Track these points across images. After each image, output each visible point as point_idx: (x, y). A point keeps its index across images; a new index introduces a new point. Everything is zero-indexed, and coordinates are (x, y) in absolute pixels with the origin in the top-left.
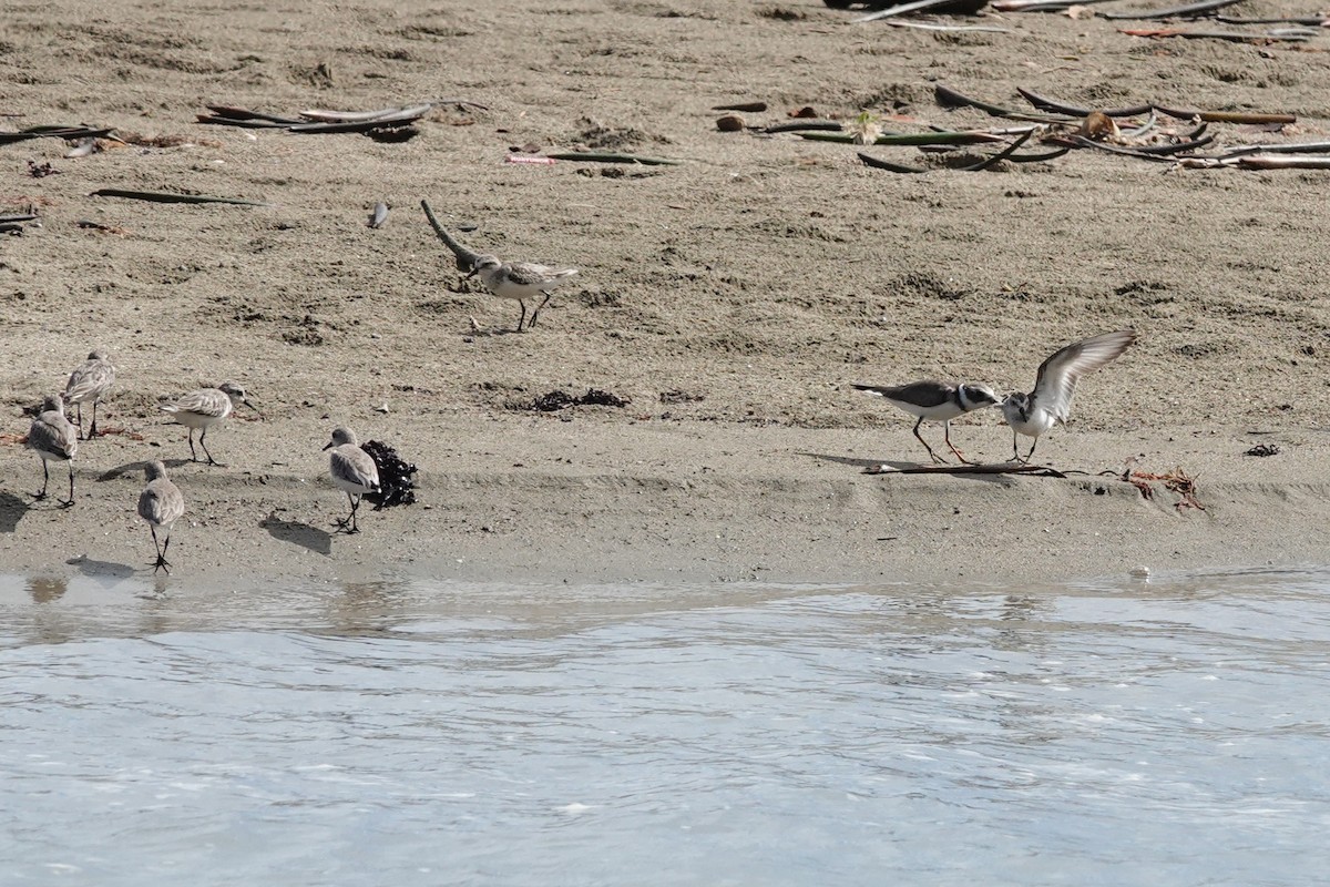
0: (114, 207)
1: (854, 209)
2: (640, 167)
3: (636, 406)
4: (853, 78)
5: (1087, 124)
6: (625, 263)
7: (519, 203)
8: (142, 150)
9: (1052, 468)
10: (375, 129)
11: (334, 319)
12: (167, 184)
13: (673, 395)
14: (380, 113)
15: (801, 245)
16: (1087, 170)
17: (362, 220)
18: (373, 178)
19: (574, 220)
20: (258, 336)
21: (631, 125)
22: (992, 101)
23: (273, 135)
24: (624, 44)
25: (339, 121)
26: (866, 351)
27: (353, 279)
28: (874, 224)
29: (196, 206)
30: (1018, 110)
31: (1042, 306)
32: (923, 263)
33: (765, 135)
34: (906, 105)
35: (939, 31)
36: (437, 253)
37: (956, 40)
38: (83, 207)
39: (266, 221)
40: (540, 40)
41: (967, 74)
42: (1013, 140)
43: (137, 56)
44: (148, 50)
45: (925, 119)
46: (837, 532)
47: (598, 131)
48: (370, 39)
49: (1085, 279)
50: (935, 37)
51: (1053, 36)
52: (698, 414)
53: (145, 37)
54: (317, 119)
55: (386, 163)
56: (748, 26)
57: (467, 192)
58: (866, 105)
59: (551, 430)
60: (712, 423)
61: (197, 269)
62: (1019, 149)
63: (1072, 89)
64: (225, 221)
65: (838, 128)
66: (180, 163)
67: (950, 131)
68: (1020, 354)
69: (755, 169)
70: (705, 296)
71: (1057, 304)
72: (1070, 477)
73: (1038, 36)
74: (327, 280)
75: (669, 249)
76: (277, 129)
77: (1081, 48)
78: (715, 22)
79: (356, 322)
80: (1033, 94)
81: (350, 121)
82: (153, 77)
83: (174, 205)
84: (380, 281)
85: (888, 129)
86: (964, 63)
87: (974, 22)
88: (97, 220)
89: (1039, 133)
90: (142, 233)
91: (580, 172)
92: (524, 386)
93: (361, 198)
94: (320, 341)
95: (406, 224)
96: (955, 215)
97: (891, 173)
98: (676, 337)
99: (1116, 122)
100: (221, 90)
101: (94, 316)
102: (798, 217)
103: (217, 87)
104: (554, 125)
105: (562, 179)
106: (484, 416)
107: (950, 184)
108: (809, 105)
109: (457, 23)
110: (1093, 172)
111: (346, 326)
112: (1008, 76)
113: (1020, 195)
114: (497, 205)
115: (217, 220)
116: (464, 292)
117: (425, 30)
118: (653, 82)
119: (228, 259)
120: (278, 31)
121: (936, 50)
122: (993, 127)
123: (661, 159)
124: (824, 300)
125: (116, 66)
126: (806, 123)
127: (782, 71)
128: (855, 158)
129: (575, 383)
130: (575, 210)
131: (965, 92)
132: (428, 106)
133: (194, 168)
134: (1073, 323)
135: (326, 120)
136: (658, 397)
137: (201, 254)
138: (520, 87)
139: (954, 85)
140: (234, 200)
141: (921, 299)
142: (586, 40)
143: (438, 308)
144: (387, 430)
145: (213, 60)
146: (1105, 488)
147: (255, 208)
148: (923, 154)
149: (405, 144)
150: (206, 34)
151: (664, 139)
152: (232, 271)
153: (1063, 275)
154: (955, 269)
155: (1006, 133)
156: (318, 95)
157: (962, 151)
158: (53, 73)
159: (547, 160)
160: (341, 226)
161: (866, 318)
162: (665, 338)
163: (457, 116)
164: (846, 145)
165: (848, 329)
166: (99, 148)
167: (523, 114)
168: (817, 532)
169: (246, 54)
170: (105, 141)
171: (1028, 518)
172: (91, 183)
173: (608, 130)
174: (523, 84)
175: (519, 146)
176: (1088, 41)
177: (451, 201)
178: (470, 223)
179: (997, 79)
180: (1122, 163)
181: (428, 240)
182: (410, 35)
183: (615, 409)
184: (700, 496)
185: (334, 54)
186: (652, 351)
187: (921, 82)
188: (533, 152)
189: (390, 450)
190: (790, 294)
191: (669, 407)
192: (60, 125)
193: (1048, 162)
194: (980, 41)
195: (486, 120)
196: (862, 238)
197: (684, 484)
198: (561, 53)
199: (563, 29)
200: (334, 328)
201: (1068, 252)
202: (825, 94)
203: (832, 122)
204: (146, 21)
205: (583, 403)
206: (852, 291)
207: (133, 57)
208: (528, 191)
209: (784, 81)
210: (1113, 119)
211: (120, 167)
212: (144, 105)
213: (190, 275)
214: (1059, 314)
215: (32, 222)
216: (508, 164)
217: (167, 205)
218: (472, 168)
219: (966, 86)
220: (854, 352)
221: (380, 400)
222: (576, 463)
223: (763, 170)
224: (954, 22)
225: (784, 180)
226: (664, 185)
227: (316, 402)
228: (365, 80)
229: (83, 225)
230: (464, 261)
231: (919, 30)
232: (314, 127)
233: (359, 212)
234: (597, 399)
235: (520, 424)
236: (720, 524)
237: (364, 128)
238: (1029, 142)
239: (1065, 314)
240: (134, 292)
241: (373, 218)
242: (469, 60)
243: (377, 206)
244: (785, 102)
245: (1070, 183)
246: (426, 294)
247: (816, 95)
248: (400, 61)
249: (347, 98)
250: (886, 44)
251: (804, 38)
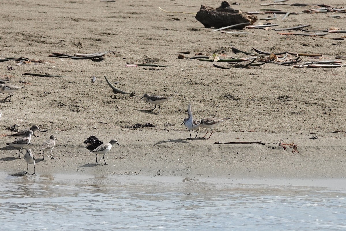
0: (28, 78)
1: (212, 78)
2: (159, 68)
3: (158, 127)
4: (212, 45)
5: (270, 56)
6: (155, 91)
7: (129, 77)
8: (35, 63)
9: (261, 142)
10: (93, 58)
11: (83, 105)
12: (41, 72)
13: (167, 124)
14: (94, 54)
15: (199, 87)
16: (270, 68)
17: (89, 80)
18: (92, 71)
19: (142, 81)
20: (64, 110)
21: (157, 57)
22: (246, 51)
23: (68, 60)
24: (155, 37)
25: (84, 56)
26: (215, 113)
27: (87, 95)
28: (217, 82)
29: (49, 77)
30: (253, 53)
31: (259, 102)
32: (229, 91)
33: (190, 60)
34: (224, 52)
35: (233, 34)
36: (108, 89)
37: (237, 36)
38: (20, 78)
39: (66, 81)
40: (134, 36)
41: (240, 44)
42: (251, 61)
43: (34, 40)
44: (37, 39)
45: (230, 55)
46: (208, 158)
47: (148, 59)
48: (91, 36)
49: (270, 95)
50: (232, 35)
51: (261, 35)
52: (173, 129)
53: (36, 35)
54: (78, 56)
55: (96, 67)
56: (185, 33)
57: (116, 74)
58: (215, 52)
59: (137, 133)
60: (177, 131)
61: (49, 93)
62: (253, 63)
63: (266, 48)
64: (56, 81)
65: (208, 58)
66: (45, 67)
67: (236, 59)
68: (253, 114)
69: (187, 68)
70: (175, 100)
71: (263, 101)
72: (266, 145)
73: (258, 35)
74: (81, 96)
75: (166, 88)
76: (69, 58)
77: (269, 38)
78: (177, 31)
79: (88, 106)
80: (256, 49)
81: (87, 56)
82: (38, 45)
83: (43, 77)
84: (94, 96)
85: (220, 58)
86: (239, 41)
87: (242, 31)
88: (24, 81)
89: (258, 59)
90: (35, 84)
91: (144, 69)
92: (130, 122)
93: (89, 75)
94: (79, 111)
95: (101, 82)
96: (237, 79)
97: (221, 69)
98: (168, 110)
99: (277, 56)
100: (55, 49)
101: (23, 105)
102: (198, 80)
103: (54, 48)
104: (138, 57)
105: (139, 71)
106: (120, 130)
107: (236, 72)
108: (201, 52)
109: (113, 32)
110: (271, 69)
111: (86, 107)
112: (250, 45)
113: (253, 74)
114: (123, 77)
115: (54, 81)
116: (115, 99)
117: (105, 34)
118: (162, 47)
119: (56, 90)
120: (69, 34)
121: (232, 38)
122: (246, 57)
123: (164, 66)
124: (205, 101)
125: (29, 43)
126: (200, 57)
127: (194, 44)
128: (212, 65)
129: (143, 121)
130: (143, 78)
131: (239, 49)
132: (106, 52)
133: (48, 68)
134: (266, 106)
135: (81, 56)
136: (164, 125)
137: (50, 89)
138: (129, 48)
139: (237, 47)
140: (58, 76)
141: (228, 100)
142: (145, 36)
143: (109, 103)
144: (96, 133)
145: (53, 41)
146: (274, 147)
147: (63, 78)
148: (229, 64)
149: (100, 62)
150: (51, 34)
151: (165, 61)
152: (57, 94)
153: (264, 94)
154: (237, 93)
155: (250, 59)
156: (79, 50)
157: (239, 63)
158: (13, 44)
159: (136, 66)
160: (84, 82)
161: (215, 105)
162: (165, 110)
163: (113, 55)
164: (210, 62)
165: (210, 108)
166: (24, 63)
167: (130, 54)
168: (203, 158)
169: (61, 39)
170: (26, 61)
171: (255, 155)
172: (22, 72)
173: (151, 58)
174: (130, 47)
175: (129, 62)
176: (270, 36)
177: (112, 76)
178: (117, 82)
179: (247, 45)
180: (279, 66)
181: (106, 86)
182: (102, 35)
183: (153, 128)
184: (174, 149)
185: (83, 39)
186: (162, 113)
187: (228, 46)
188: (132, 64)
189: (97, 138)
190: (196, 99)
191: (166, 127)
192: (15, 57)
193: (260, 66)
194: (243, 36)
195: (120, 56)
196: (214, 85)
197: (170, 146)
198: (139, 39)
199: (140, 33)
200: (83, 108)
201: (265, 88)
202: (205, 49)
203: (206, 56)
204: (36, 31)
205: (145, 126)
206: (211, 98)
207: (33, 40)
208: (131, 73)
209: (195, 46)
210: (277, 55)
211: (30, 68)
212: (36, 52)
213: (47, 94)
214: (263, 104)
215: (8, 81)
216: (126, 67)
217: (41, 77)
218: (117, 68)
219: (240, 47)
220: (212, 114)
221: (94, 125)
222: (143, 141)
223: (189, 68)
224: (237, 31)
225: (195, 71)
226: (165, 72)
227: (78, 126)
228: (90, 46)
229: (20, 82)
230: (115, 91)
231: (228, 33)
232: (78, 58)
233: (89, 79)
234: (148, 125)
235: (129, 132)
236: (179, 156)
237: (90, 58)
238: (256, 61)
239: (265, 104)
240: (33, 99)
241: (92, 80)
242: (117, 41)
243: (93, 77)
244: (195, 51)
245: (266, 71)
246: (106, 99)
247: (202, 50)
248: (99, 41)
249: (86, 50)
250: (219, 37)
251: (199, 35)
